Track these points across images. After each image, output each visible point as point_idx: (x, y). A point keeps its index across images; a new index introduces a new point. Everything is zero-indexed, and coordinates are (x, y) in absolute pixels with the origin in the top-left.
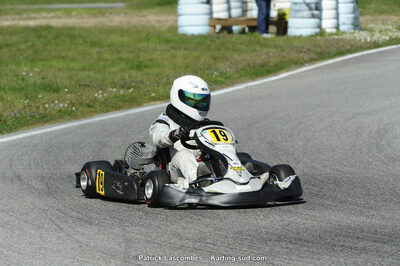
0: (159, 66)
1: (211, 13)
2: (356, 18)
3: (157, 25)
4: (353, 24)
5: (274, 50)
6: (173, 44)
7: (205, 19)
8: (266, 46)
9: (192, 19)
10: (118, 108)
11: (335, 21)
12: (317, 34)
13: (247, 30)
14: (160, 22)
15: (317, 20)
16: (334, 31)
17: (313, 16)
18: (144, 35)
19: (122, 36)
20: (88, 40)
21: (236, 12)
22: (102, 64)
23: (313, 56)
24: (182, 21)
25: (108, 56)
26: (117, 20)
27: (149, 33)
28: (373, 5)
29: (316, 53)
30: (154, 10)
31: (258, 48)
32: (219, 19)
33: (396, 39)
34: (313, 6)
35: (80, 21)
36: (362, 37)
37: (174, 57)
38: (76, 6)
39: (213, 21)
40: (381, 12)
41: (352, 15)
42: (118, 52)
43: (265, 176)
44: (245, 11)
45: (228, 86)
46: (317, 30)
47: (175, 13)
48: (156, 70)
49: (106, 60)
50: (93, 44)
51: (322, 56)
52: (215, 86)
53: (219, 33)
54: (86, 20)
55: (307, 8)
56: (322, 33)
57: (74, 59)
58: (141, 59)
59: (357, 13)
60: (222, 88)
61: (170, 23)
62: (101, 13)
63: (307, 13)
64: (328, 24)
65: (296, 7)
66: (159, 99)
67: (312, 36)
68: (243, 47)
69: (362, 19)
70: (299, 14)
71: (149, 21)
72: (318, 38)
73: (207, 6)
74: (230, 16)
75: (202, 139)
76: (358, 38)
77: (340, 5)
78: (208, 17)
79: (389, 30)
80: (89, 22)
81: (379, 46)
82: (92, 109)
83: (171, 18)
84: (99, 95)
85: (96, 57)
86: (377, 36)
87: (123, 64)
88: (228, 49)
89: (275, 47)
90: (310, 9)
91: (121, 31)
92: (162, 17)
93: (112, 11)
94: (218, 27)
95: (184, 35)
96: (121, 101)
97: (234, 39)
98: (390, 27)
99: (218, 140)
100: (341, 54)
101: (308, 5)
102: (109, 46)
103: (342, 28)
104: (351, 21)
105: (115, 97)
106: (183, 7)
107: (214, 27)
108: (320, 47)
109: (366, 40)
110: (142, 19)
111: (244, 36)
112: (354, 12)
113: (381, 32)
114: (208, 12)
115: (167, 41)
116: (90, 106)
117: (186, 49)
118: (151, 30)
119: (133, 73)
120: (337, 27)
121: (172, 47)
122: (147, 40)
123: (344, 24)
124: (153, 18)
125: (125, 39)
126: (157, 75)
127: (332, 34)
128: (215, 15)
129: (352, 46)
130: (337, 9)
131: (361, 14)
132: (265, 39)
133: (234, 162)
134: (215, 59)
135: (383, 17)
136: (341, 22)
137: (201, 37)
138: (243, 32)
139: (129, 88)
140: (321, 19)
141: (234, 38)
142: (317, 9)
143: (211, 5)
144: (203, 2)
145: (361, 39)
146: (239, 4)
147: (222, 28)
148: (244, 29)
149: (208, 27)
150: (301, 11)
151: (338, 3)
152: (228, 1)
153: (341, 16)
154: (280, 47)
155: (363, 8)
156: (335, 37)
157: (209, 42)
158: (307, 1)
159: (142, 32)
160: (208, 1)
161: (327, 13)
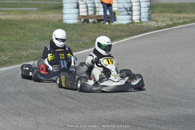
1: (79, 13)
2: (150, 15)
4: (148, 18)
5: (109, 31)
7: (76, 16)
8: (105, 29)
9: (70, 16)
11: (139, 16)
12: (130, 23)
13: (96, 21)
14: (55, 17)
15: (131, 16)
16: (139, 21)
17: (128, 14)
18: (46, 24)
19: (35, 24)
20: (19, 26)
21: (91, 13)
22: (26, 38)
23: (128, 34)
24: (65, 17)
25: (29, 35)
26: (33, 16)
27: (49, 23)
28: (158, 8)
29: (129, 32)
30: (51, 12)
31: (101, 30)
32: (83, 16)
33: (169, 25)
34: (129, 9)
35: (15, 16)
36: (152, 24)
38: (13, 9)
39: (80, 17)
40: (162, 12)
41: (148, 14)
42: (34, 32)
43: (127, 78)
44: (95, 12)
45: (87, 49)
46: (131, 21)
47: (62, 13)
49: (28, 36)
50: (21, 28)
51: (133, 34)
52: (80, 49)
53: (82, 23)
54: (18, 16)
56: (133, 23)
57: (12, 36)
58: (45, 36)
59: (150, 12)
60: (84, 50)
61: (59, 18)
62: (25, 13)
63: (126, 13)
64: (136, 18)
65: (120, 10)
67: (128, 24)
68: (94, 30)
69: (152, 15)
70: (121, 14)
71: (49, 17)
72: (131, 25)
73: (77, 10)
74: (88, 15)
75: (102, 63)
77: (142, 9)
79: (166, 20)
80: (19, 17)
81: (161, 29)
82: (21, 60)
83: (60, 15)
84: (24, 53)
85: (23, 35)
86: (160, 24)
87: (36, 38)
88: (87, 31)
89: (110, 29)
90: (127, 11)
91: (35, 22)
92: (54, 15)
93: (31, 12)
94: (82, 20)
95: (66, 24)
96: (35, 56)
97: (90, 26)
98: (167, 19)
99: (109, 63)
100: (142, 33)
101: (126, 9)
102: (29, 29)
103: (142, 20)
104: (147, 16)
105: (32, 54)
106: (65, 11)
107: (80, 20)
108: (132, 29)
109: (154, 25)
110: (46, 16)
111: (95, 24)
112: (148, 12)
113: (162, 21)
114: (77, 12)
115: (58, 27)
116: (20, 59)
117: (67, 31)
118: (50, 21)
119: (41, 42)
120: (140, 20)
122: (48, 26)
123: (143, 18)
124: (51, 16)
125: (37, 26)
127: (138, 23)
128: (81, 14)
129: (147, 29)
130: (140, 10)
131: (152, 13)
132: (105, 26)
133: (114, 72)
134: (81, 36)
135: (163, 14)
136: (142, 17)
137: (74, 25)
139: (39, 50)
140: (132, 16)
142: (130, 11)
143: (79, 9)
144: (75, 8)
145: (151, 26)
146: (92, 9)
147: (84, 21)
148: (95, 21)
149: (77, 20)
150: (122, 12)
151: (140, 8)
152: (87, 7)
153: (142, 14)
154: (112, 29)
155: (154, 10)
156: (140, 24)
157: (78, 27)
158: (126, 7)
159: (46, 22)
160: (78, 7)
161: (135, 13)
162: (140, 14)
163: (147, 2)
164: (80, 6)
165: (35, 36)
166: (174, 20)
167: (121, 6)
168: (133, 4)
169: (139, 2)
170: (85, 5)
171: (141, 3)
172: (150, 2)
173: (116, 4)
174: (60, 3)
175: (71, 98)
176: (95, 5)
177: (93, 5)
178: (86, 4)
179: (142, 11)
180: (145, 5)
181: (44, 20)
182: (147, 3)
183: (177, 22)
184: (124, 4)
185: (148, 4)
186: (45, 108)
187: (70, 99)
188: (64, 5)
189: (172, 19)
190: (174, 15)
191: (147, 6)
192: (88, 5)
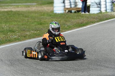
2: (112, 8)
3: (47, 10)
4: (111, 10)
6: (52, 16)
7: (63, 8)
8: (83, 17)
9: (58, 8)
10: (34, 37)
11: (105, 9)
12: (99, 13)
13: (76, 12)
14: (48, 9)
15: (99, 8)
17: (98, 7)
19: (35, 14)
20: (24, 15)
21: (73, 6)
22: (29, 23)
23: (98, 20)
24: (55, 9)
25: (31, 21)
26: (34, 9)
30: (46, 5)
31: (80, 17)
32: (67, 8)
34: (98, 4)
35: (22, 9)
36: (114, 14)
39: (65, 9)
41: (111, 7)
42: (34, 19)
44: (76, 5)
46: (100, 12)
47: (53, 6)
48: (46, 25)
49: (30, 22)
51: (101, 20)
52: (66, 30)
53: (67, 13)
54: (24, 9)
55: (96, 4)
57: (19, 22)
58: (42, 21)
59: (113, 6)
61: (51, 10)
62: (28, 6)
63: (96, 6)
64: (103, 10)
65: (92, 4)
67: (98, 13)
68: (75, 17)
69: (114, 8)
70: (93, 6)
71: (44, 9)
72: (100, 14)
73: (63, 4)
74: (71, 7)
76: (113, 14)
77: (107, 3)
78: (64, 7)
82: (26, 38)
83: (52, 8)
84: (28, 33)
85: (27, 21)
87: (36, 23)
88: (70, 18)
89: (86, 17)
90: (97, 5)
91: (35, 12)
93: (32, 6)
94: (67, 11)
95: (56, 14)
96: (35, 35)
100: (107, 19)
101: (96, 3)
102: (31, 17)
103: (108, 11)
104: (110, 9)
105: (33, 34)
106: (55, 5)
107: (66, 11)
108: (100, 17)
110: (42, 8)
111: (76, 14)
112: (111, 6)
115: (50, 15)
117: (56, 18)
118: (45, 12)
119: (39, 26)
120: (106, 11)
121: (52, 17)
122: (44, 15)
123: (108, 9)
124: (46, 8)
125: (36, 15)
126: (47, 27)
127: (104, 13)
129: (111, 17)
130: (106, 5)
131: (114, 6)
134: (66, 21)
136: (107, 9)
137: (61, 14)
138: (75, 12)
139: (38, 31)
140: (101, 8)
141: (72, 14)
142: (99, 5)
143: (65, 4)
144: (62, 3)
146: (74, 3)
147: (69, 11)
149: (63, 11)
150: (94, 5)
151: (106, 3)
153: (107, 7)
157: (64, 16)
159: (42, 13)
161: (103, 6)
164: (66, 2)
165: (35, 22)
167: (93, 1)
170: (69, 1)
176: (76, 1)
177: (74, 1)
181: (41, 11)
186: (42, 70)
188: (54, 1)
191: (110, 1)
192: (71, 1)
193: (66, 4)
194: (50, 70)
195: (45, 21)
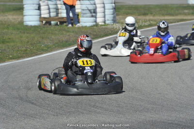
0: (13, 41)
1: (40, 15)
2: (114, 17)
3: (13, 21)
4: (112, 20)
5: (73, 34)
6: (21, 30)
7: (37, 18)
8: (68, 32)
9: (31, 18)
11: (103, 18)
12: (94, 26)
13: (59, 23)
14: (15, 19)
15: (95, 18)
16: (103, 23)
17: (92, 16)
18: (6, 26)
21: (53, 14)
24: (26, 18)
27: (9, 25)
28: (123, 10)
29: (94, 35)
31: (64, 32)
32: (45, 18)
34: (92, 11)
37: (21, 37)
39: (41, 19)
41: (113, 16)
44: (58, 14)
45: (50, 52)
46: (95, 23)
47: (22, 15)
48: (12, 44)
51: (97, 37)
52: (43, 52)
53: (44, 25)
55: (88, 12)
56: (97, 25)
58: (4, 38)
59: (115, 14)
60: (47, 53)
61: (19, 20)
63: (89, 15)
64: (100, 20)
65: (84, 12)
66: (14, 59)
67: (92, 26)
68: (57, 32)
69: (117, 17)
70: (85, 15)
71: (9, 19)
72: (95, 27)
73: (38, 11)
74: (50, 16)
76: (115, 27)
77: (106, 10)
78: (39, 17)
83: (20, 17)
88: (49, 33)
89: (73, 32)
90: (91, 13)
92: (15, 17)
94: (44, 22)
95: (27, 26)
97: (52, 28)
100: (106, 35)
101: (90, 10)
103: (107, 22)
104: (112, 19)
106: (26, 12)
107: (42, 22)
108: (96, 32)
109: (119, 28)
110: (5, 17)
111: (57, 27)
112: (113, 14)
114: (39, 14)
115: (18, 29)
117: (28, 33)
118: (10, 23)
120: (105, 22)
121: (21, 32)
122: (8, 28)
123: (108, 20)
124: (11, 17)
126: (13, 46)
127: (102, 25)
128: (42, 16)
129: (112, 31)
130: (104, 12)
131: (117, 15)
132: (68, 28)
134: (43, 38)
136: (106, 19)
137: (35, 27)
138: (57, 24)
140: (96, 18)
142: (94, 13)
143: (40, 11)
144: (36, 9)
145: (116, 28)
146: (55, 10)
147: (46, 23)
148: (57, 23)
149: (39, 22)
150: (86, 13)
151: (105, 9)
152: (49, 9)
153: (106, 16)
154: (76, 32)
155: (119, 12)
156: (104, 27)
157: (39, 30)
158: (90, 8)
159: (5, 24)
160: (39, 9)
161: (99, 15)
162: (105, 16)
163: (112, 3)
164: (42, 8)
166: (139, 22)
167: (84, 7)
168: (97, 5)
169: (104, 4)
170: (47, 7)
171: (105, 5)
172: (114, 3)
173: (80, 5)
174: (20, 4)
175: (33, 103)
176: (57, 7)
177: (55, 6)
178: (48, 5)
179: (106, 13)
180: (109, 6)
181: (4, 22)
182: (111, 5)
183: (142, 25)
184: (88, 6)
185: (113, 6)
186: (5, 114)
187: (31, 105)
188: (25, 6)
189: (138, 21)
190: (139, 17)
191: (112, 7)
192: (51, 6)
193: (42, 12)
194: (18, 115)
195: (10, 37)
